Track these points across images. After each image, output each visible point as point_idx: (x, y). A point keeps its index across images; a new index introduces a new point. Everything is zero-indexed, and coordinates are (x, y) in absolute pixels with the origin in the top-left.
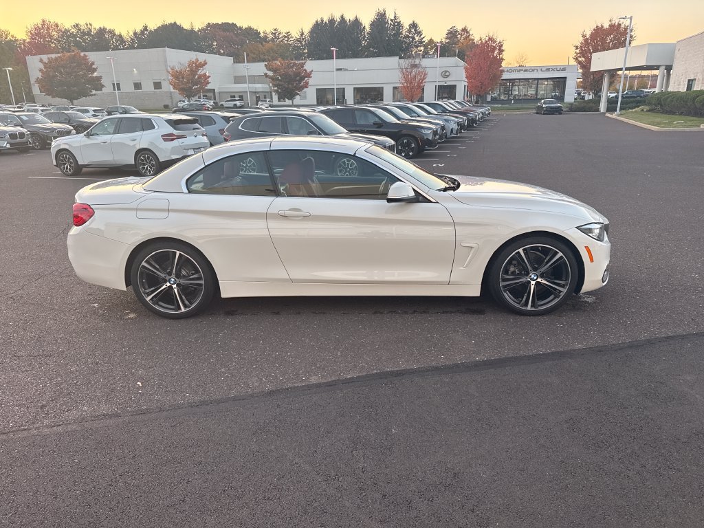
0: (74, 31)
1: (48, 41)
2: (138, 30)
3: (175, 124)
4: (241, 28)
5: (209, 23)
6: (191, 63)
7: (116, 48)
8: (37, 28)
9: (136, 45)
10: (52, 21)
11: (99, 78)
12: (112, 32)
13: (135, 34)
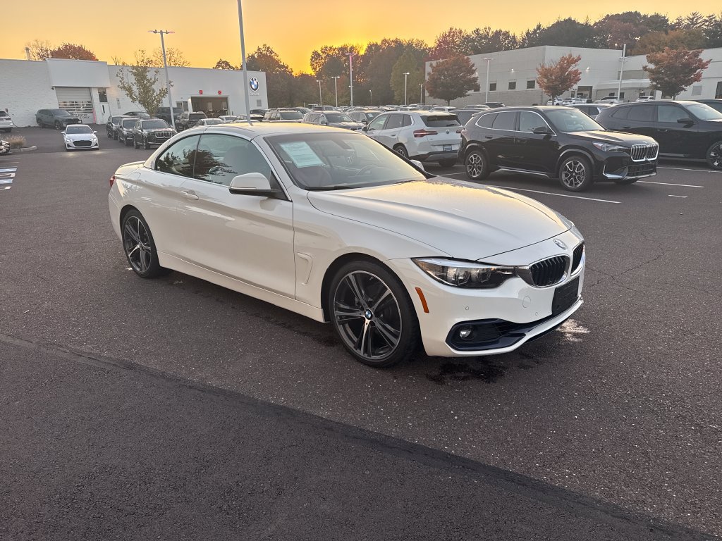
0: (474, 36)
1: (451, 47)
2: (531, 30)
3: (429, 120)
4: (645, 16)
5: (608, 15)
6: (563, 59)
7: (507, 49)
8: (445, 37)
9: (526, 45)
10: (458, 29)
11: (475, 79)
12: (506, 34)
13: (528, 33)
